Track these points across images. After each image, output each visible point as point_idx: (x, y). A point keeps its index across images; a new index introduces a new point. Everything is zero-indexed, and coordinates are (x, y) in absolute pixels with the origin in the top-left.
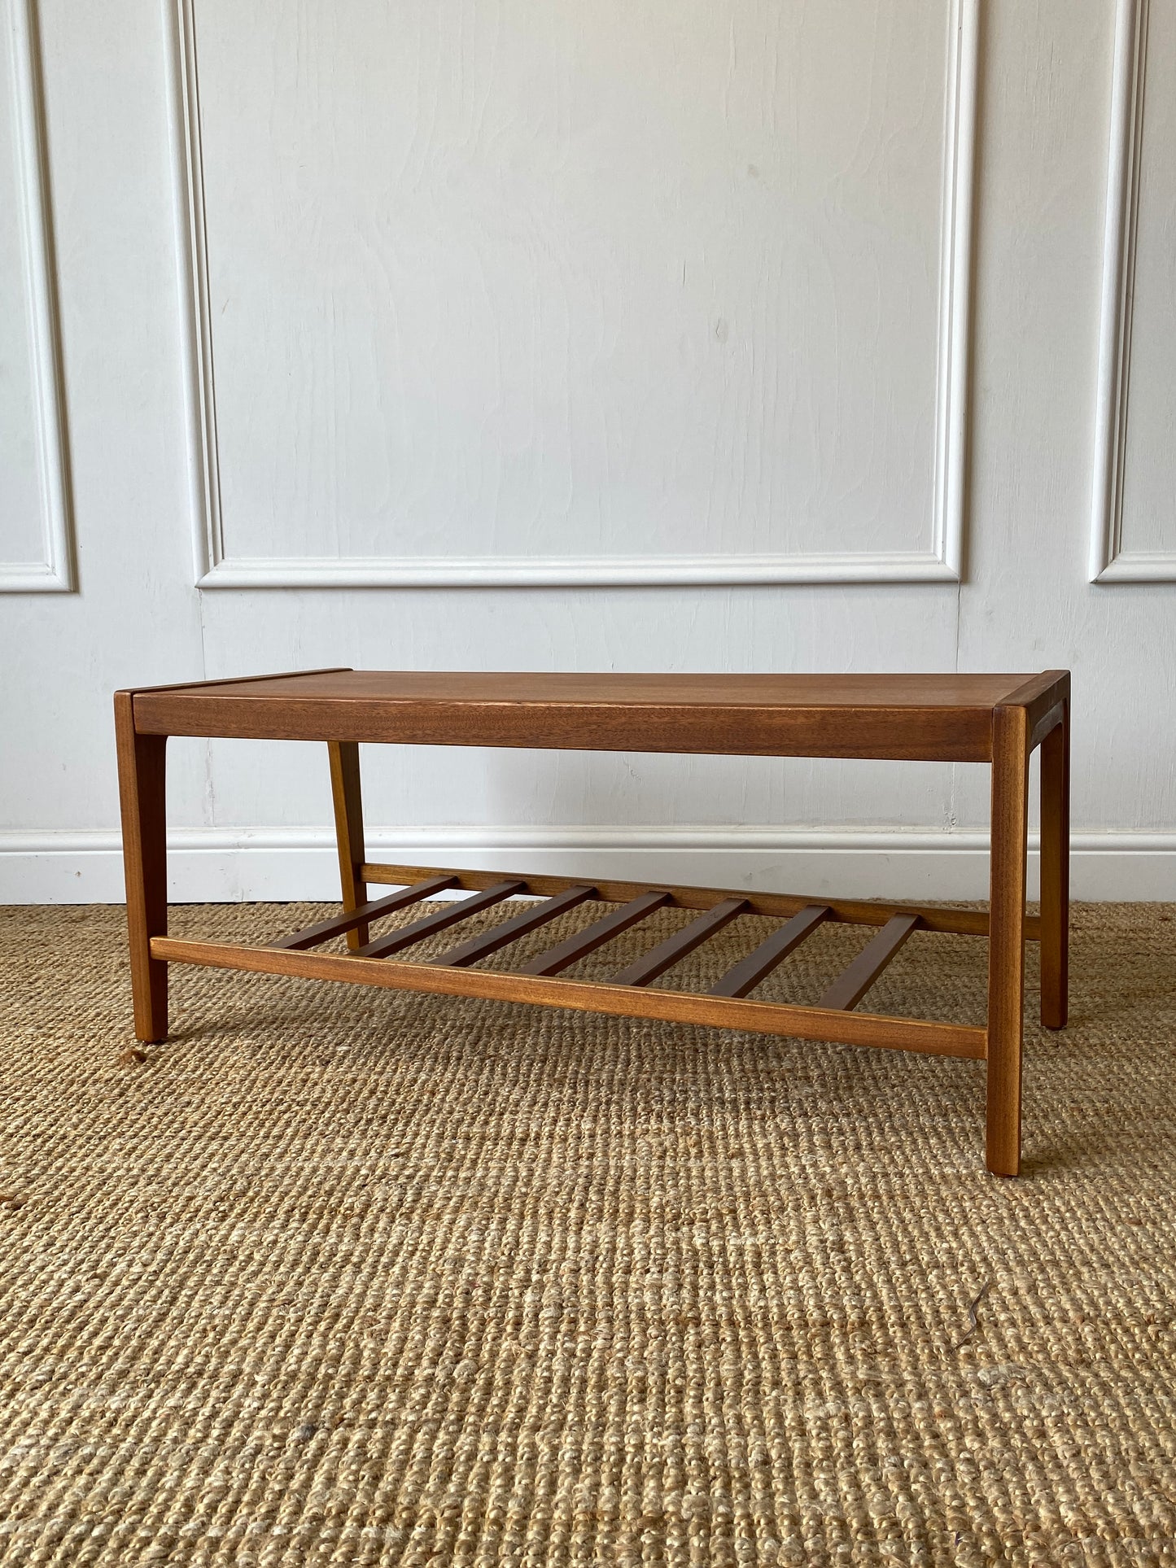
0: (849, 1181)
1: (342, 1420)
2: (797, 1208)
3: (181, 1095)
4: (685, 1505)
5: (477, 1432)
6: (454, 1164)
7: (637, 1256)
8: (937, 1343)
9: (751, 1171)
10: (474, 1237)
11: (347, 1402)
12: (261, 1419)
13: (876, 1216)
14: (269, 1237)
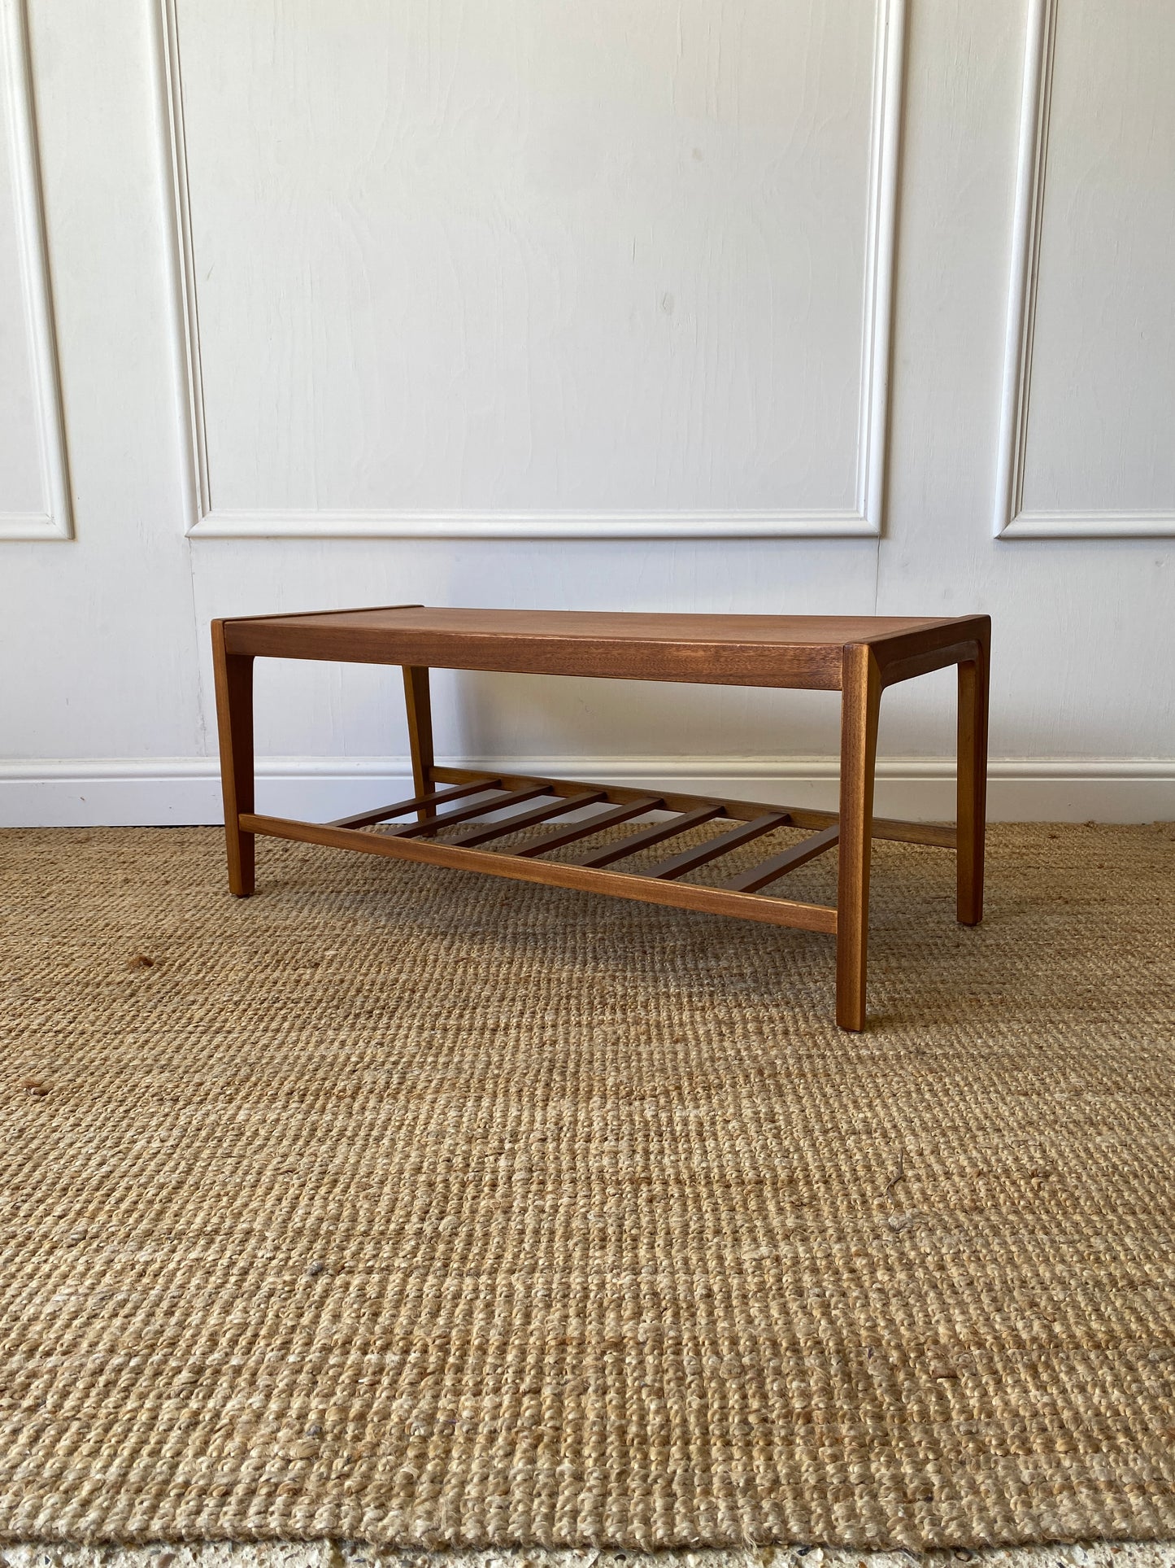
0: (778, 1062)
1: (343, 1268)
2: (734, 1085)
3: (186, 995)
4: (641, 1331)
5: (461, 1275)
6: (433, 1051)
7: (596, 1127)
8: (855, 1196)
9: (693, 1054)
10: (452, 1113)
11: (347, 1253)
12: (273, 1268)
13: (802, 1092)
14: (272, 1116)
